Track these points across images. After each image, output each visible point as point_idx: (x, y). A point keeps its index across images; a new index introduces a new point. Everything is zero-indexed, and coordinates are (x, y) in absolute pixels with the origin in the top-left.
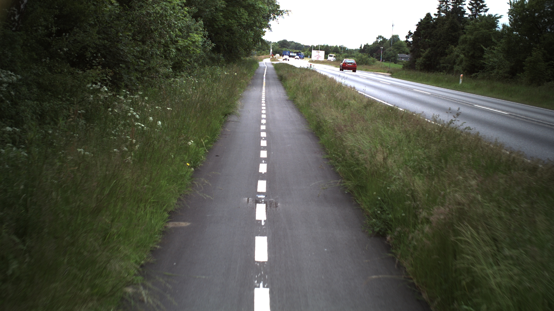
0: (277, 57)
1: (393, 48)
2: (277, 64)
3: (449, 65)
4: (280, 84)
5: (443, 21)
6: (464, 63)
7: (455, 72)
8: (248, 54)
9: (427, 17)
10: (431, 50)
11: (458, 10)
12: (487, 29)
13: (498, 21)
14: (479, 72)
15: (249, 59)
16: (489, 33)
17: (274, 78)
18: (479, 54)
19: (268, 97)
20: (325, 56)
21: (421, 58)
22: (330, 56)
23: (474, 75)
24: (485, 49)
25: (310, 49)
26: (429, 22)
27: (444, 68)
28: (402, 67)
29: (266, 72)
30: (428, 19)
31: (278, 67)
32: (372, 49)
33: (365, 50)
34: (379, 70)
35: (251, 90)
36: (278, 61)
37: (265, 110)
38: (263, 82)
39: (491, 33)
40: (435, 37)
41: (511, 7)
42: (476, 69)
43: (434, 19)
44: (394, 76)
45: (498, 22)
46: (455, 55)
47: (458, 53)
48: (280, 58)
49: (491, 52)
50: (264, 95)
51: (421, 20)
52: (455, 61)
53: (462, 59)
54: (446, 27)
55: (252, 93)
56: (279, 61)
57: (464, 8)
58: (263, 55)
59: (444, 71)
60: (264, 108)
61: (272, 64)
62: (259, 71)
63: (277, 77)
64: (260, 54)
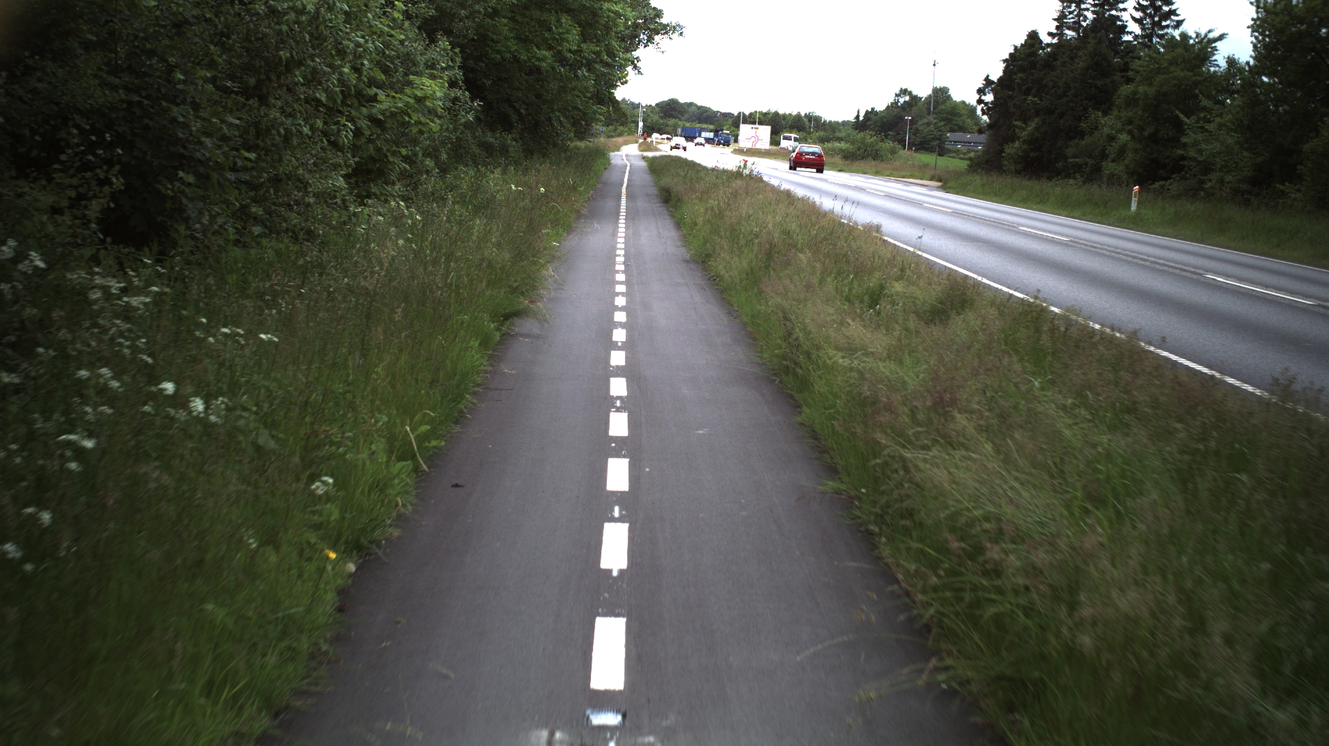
0: (654, 140)
1: (935, 119)
2: (654, 158)
3: (1090, 162)
4: (665, 212)
5: (1072, 51)
6: (1130, 156)
7: (1105, 179)
8: (582, 134)
9: (1030, 41)
10: (1040, 123)
11: (1109, 22)
12: (1189, 70)
13: (1215, 49)
14: (1170, 178)
15: (587, 147)
16: (1194, 78)
17: (648, 195)
18: (1170, 133)
19: (632, 250)
20: (771, 138)
21: (1017, 144)
22: (785, 138)
23: (1157, 185)
24: (1187, 120)
25: (736, 121)
26: (1034, 54)
27: (1078, 168)
28: (968, 166)
29: (628, 180)
30: (1032, 46)
31: (658, 167)
32: (885, 120)
33: (869, 123)
34: (909, 174)
35: (589, 230)
36: (657, 150)
37: (623, 294)
38: (619, 206)
39: (1198, 78)
40: (1053, 91)
41: (1257, 12)
42: (1161, 171)
43: (1048, 45)
44: (950, 188)
45: (1217, 50)
46: (1104, 136)
47: (1112, 129)
48: (661, 143)
49: (1202, 127)
50: (623, 246)
51: (1016, 48)
52: (1104, 150)
53: (1125, 145)
54: (1082, 65)
55: (591, 239)
56: (661, 150)
57: (1123, 18)
58: (620, 135)
59: (1078, 176)
60: (621, 288)
61: (644, 158)
62: (612, 176)
63: (656, 192)
64: (613, 134)
